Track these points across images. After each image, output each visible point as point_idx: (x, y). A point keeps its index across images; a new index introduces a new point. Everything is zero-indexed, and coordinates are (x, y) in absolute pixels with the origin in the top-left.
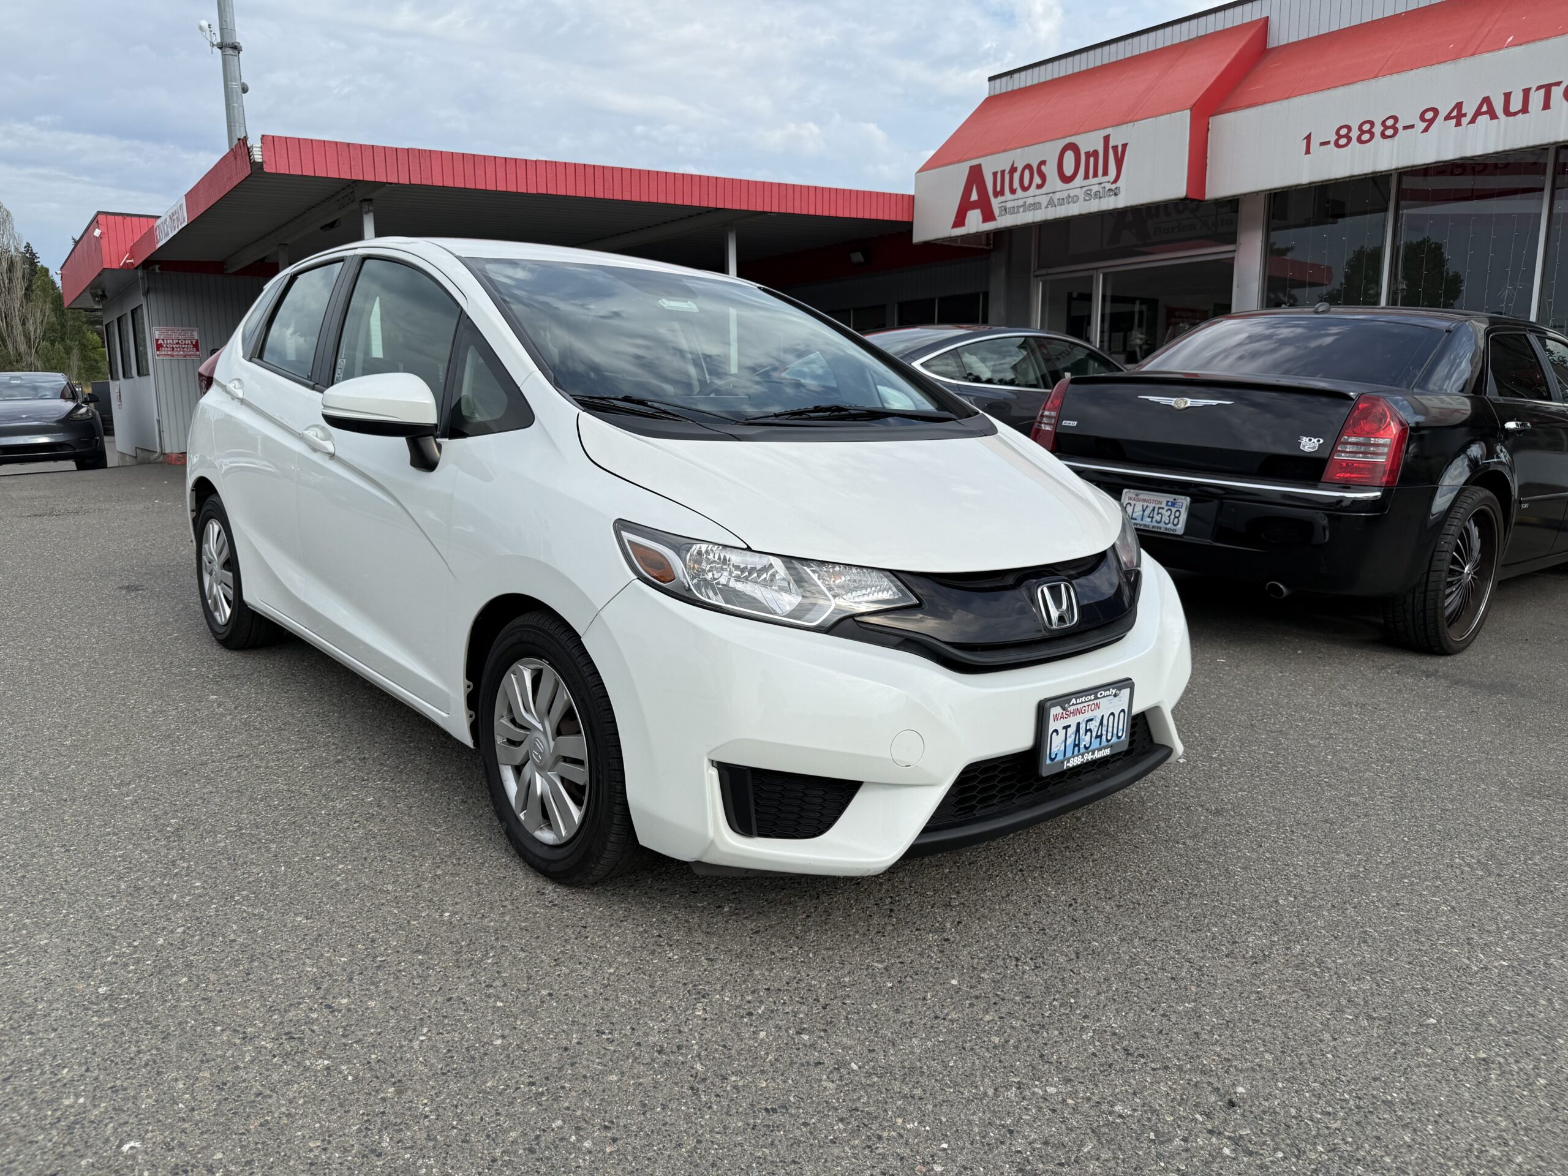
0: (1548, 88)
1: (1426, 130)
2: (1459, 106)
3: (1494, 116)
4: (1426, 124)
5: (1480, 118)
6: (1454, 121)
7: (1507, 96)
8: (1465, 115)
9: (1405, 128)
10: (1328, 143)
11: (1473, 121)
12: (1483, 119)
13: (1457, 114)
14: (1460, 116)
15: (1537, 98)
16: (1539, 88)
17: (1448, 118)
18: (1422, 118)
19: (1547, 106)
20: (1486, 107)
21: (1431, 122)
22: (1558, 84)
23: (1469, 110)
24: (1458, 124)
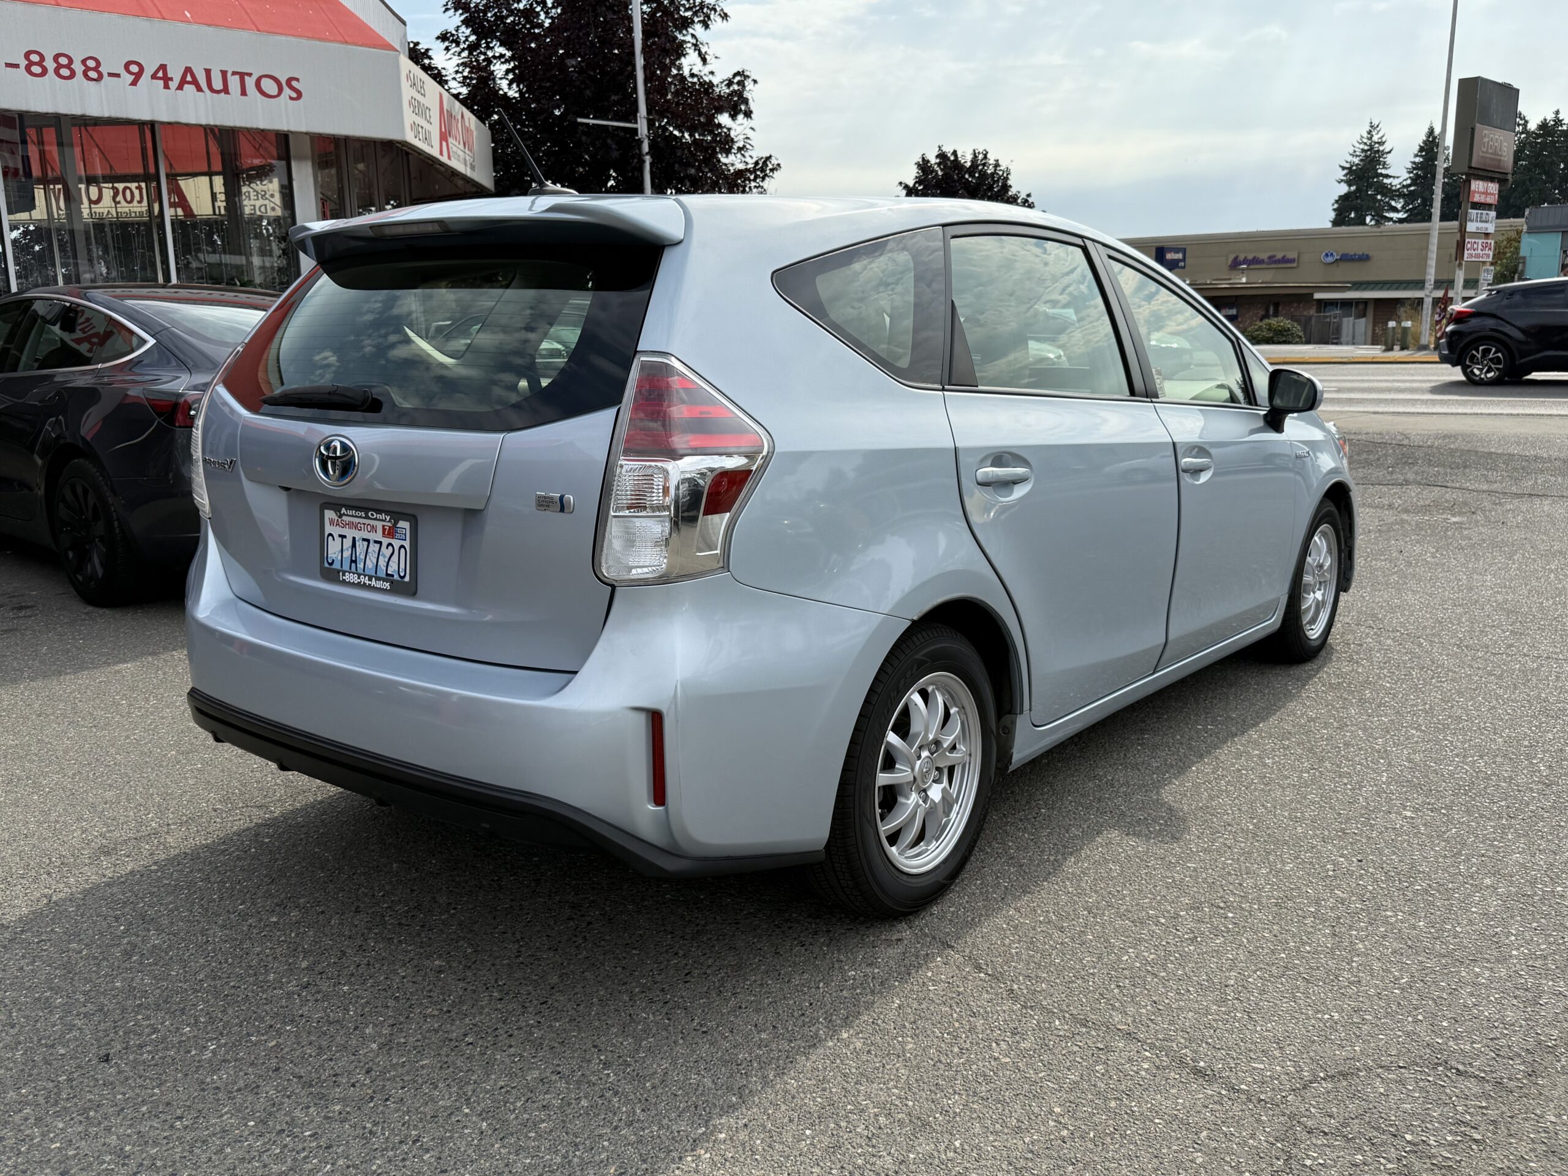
0: (242, 76)
1: (134, 83)
2: (163, 67)
3: (199, 89)
4: (133, 77)
5: (186, 86)
6: (161, 83)
7: (208, 72)
8: (171, 79)
9: (110, 75)
10: (17, 66)
11: (180, 87)
12: (189, 88)
13: (162, 74)
14: (166, 80)
15: (234, 82)
16: (234, 73)
17: (154, 76)
18: (127, 66)
19: (244, 93)
20: (188, 78)
21: (138, 76)
22: (250, 75)
23: (176, 74)
24: (166, 87)
